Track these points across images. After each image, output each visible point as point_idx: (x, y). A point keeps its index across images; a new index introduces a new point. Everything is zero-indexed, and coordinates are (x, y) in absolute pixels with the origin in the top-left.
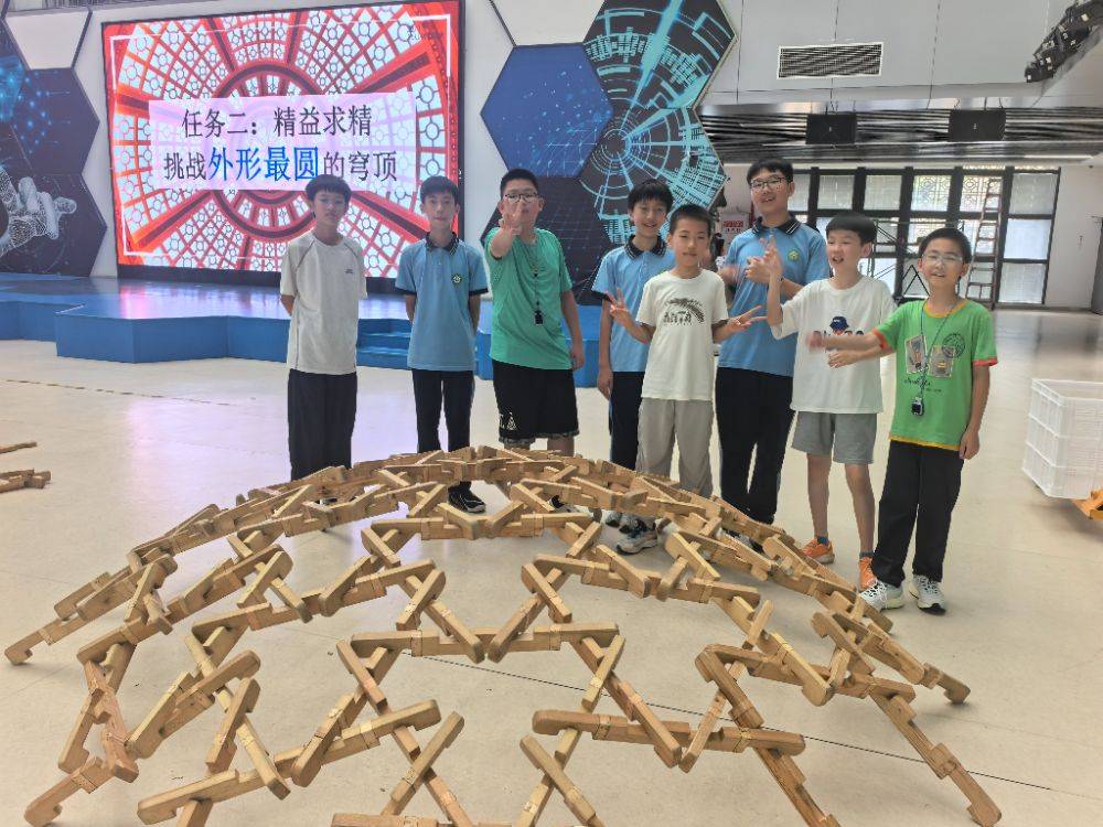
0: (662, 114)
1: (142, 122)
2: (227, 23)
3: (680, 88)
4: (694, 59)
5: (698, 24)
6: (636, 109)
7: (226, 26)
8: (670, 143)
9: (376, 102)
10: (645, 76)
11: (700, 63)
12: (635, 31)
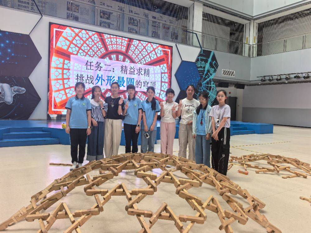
0: (208, 79)
1: (66, 62)
2: (106, 36)
3: (211, 75)
4: (213, 69)
5: (214, 63)
6: (204, 78)
7: (106, 37)
8: (209, 85)
9: (151, 68)
10: (205, 72)
11: (214, 70)
12: (204, 62)
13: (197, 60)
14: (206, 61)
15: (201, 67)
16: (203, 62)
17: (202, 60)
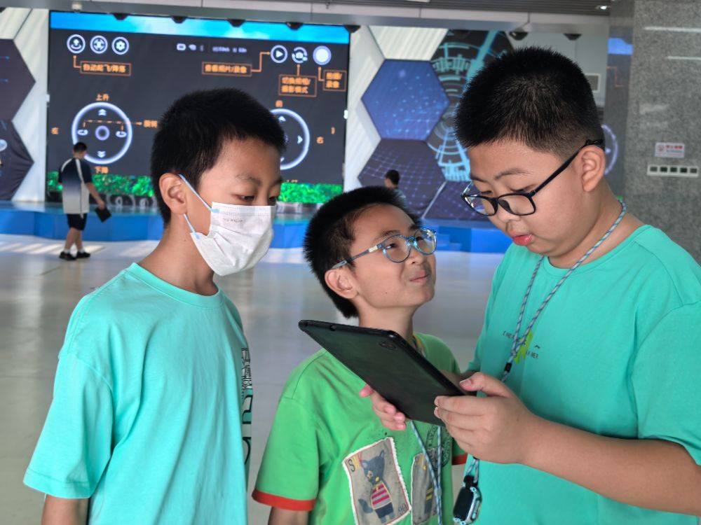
12: (464, 57)
13: (439, 53)
14: (471, 55)
15: (451, 72)
16: (460, 57)
17: (453, 52)
